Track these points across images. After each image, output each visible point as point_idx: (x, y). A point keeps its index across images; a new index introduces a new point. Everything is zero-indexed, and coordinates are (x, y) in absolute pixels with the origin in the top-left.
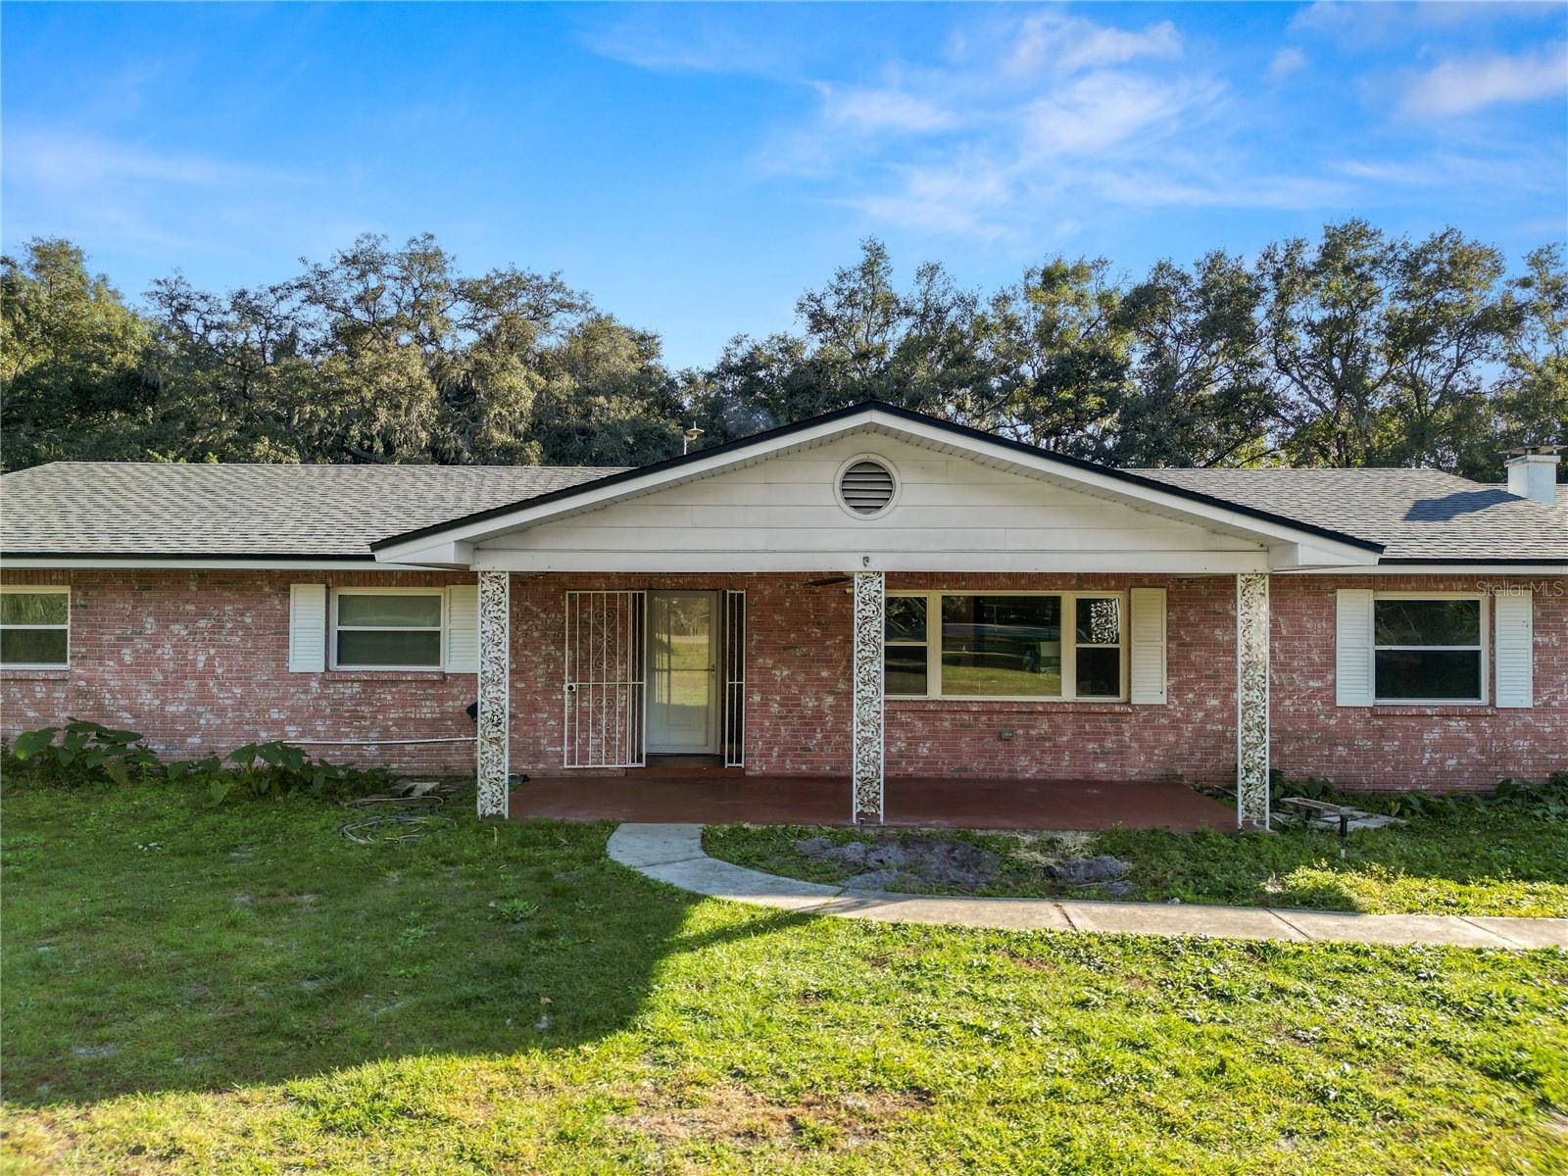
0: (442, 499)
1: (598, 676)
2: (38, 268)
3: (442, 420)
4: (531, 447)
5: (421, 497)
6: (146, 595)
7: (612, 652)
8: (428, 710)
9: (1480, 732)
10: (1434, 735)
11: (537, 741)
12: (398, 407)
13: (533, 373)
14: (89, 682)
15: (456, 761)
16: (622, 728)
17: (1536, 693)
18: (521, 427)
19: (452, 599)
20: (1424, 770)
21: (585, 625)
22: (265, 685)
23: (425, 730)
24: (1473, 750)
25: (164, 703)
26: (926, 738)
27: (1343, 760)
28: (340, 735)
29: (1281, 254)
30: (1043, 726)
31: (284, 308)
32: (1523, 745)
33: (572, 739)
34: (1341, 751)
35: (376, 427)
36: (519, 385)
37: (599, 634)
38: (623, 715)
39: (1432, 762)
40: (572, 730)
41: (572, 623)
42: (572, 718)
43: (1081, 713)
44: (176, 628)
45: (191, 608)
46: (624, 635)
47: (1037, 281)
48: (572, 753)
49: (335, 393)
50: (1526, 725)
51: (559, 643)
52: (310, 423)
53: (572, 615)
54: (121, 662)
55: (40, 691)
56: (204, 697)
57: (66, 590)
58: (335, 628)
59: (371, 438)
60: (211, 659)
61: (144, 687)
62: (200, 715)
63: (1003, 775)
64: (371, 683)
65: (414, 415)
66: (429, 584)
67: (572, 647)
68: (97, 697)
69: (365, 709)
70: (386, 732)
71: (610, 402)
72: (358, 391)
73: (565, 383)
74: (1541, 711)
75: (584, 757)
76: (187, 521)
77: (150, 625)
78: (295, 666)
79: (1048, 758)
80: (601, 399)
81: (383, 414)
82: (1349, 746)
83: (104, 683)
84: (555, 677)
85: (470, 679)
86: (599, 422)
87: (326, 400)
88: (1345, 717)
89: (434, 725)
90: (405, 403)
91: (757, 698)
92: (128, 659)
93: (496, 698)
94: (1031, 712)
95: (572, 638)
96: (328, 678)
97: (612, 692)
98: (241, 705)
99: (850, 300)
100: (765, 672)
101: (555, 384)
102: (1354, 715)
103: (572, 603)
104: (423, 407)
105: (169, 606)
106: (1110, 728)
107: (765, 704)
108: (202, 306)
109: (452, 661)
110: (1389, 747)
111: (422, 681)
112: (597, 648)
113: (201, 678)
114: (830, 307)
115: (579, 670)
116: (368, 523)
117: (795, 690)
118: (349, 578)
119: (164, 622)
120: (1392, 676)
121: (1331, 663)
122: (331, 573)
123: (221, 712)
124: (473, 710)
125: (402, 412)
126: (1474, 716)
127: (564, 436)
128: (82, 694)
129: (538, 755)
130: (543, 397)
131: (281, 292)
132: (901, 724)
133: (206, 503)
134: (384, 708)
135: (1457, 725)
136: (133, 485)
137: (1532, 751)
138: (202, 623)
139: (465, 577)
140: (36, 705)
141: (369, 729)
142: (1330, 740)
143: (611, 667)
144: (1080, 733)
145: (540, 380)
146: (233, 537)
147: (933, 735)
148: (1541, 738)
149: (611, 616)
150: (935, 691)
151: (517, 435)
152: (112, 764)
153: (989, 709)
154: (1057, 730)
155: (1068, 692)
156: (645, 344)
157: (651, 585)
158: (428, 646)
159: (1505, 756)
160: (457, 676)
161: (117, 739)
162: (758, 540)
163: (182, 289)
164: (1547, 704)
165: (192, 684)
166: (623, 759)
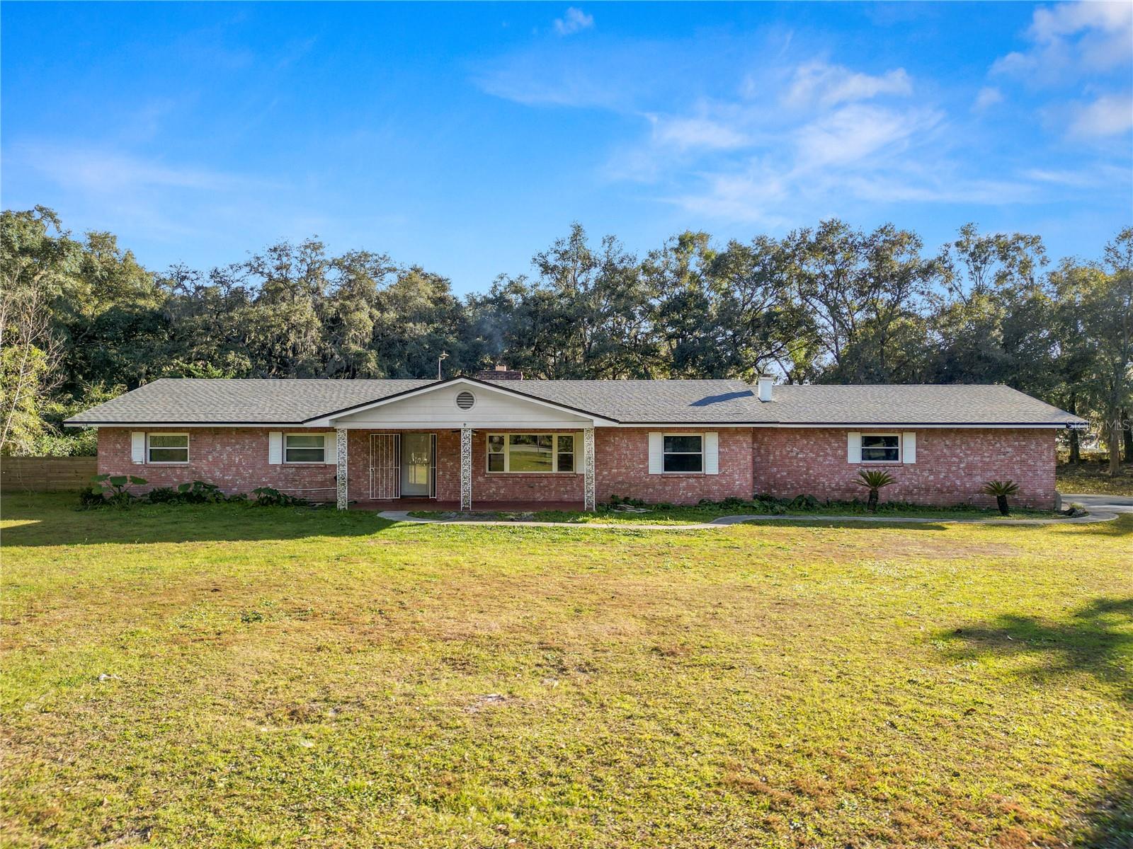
0: (325, 398)
1: (382, 465)
2: (91, 245)
3: (324, 339)
4: (371, 353)
5: (316, 396)
6: (217, 436)
7: (387, 455)
8: (320, 478)
9: (700, 483)
10: (684, 484)
11: (360, 489)
12: (300, 332)
13: (373, 309)
14: (196, 468)
15: (330, 496)
16: (392, 484)
17: (720, 469)
18: (367, 340)
19: (328, 437)
20: (680, 496)
21: (377, 446)
22: (260, 469)
23: (319, 485)
24: (698, 490)
25: (224, 476)
26: (502, 487)
27: (651, 493)
28: (288, 487)
29: (798, 236)
30: (545, 482)
31: (238, 276)
32: (716, 488)
33: (373, 489)
34: (651, 490)
35: (289, 344)
36: (364, 318)
37: (382, 450)
38: (392, 479)
39: (683, 494)
40: (373, 485)
41: (373, 446)
42: (373, 481)
43: (558, 477)
44: (227, 448)
45: (233, 441)
46: (392, 450)
47: (676, 243)
48: (373, 494)
49: (268, 327)
50: (717, 481)
51: (368, 454)
52: (254, 342)
53: (373, 443)
54: (208, 461)
55: (178, 472)
56: (238, 473)
57: (187, 434)
58: (286, 448)
59: (286, 350)
60: (240, 459)
61: (216, 470)
62: (237, 480)
63: (531, 500)
64: (299, 468)
65: (309, 337)
66: (320, 432)
67: (373, 455)
68: (199, 473)
69: (297, 478)
70: (305, 486)
71: (415, 325)
72: (279, 325)
73: (391, 316)
74: (722, 475)
75: (377, 495)
76: (228, 408)
77: (218, 447)
78: (271, 462)
79: (547, 494)
80: (411, 325)
81: (292, 337)
82: (654, 488)
83: (202, 468)
84: (367, 466)
85: (335, 466)
86: (410, 336)
87: (263, 330)
88: (652, 478)
89: (322, 484)
90: (304, 331)
91: (441, 473)
92: (211, 460)
93: (343, 471)
94: (540, 477)
95: (373, 451)
96: (283, 466)
97: (387, 470)
98: (252, 476)
99: (564, 256)
100: (444, 464)
101: (386, 315)
102: (655, 477)
103: (373, 438)
104: (314, 333)
105: (225, 440)
106: (569, 482)
107: (444, 475)
108: (193, 276)
109: (330, 459)
110: (668, 488)
111: (318, 467)
112: (382, 455)
113: (237, 466)
114: (552, 260)
115: (375, 463)
116: (297, 409)
117: (455, 470)
118: (291, 430)
119: (224, 446)
120: (670, 463)
121: (647, 459)
122: (284, 428)
123: (244, 479)
124: (336, 478)
125: (303, 336)
126: (697, 477)
127: (391, 344)
128: (194, 472)
129: (361, 494)
130: (378, 325)
131: (235, 267)
132: (494, 482)
133: (233, 400)
134: (304, 477)
135: (692, 481)
136: (199, 391)
137: (719, 490)
138: (237, 447)
139: (331, 430)
140: (177, 477)
141: (299, 485)
142: (647, 486)
143: (387, 462)
144: (558, 485)
145: (377, 313)
146: (248, 415)
147: (506, 486)
148: (722, 485)
149: (387, 443)
150: (507, 470)
151: (364, 345)
152: (209, 496)
153: (525, 476)
154: (550, 483)
155: (555, 470)
156: (441, 284)
157: (402, 434)
158: (320, 455)
159: (709, 492)
160: (330, 465)
161: (211, 488)
162: (429, 418)
163: (183, 269)
164: (724, 473)
165: (234, 469)
166: (391, 496)
